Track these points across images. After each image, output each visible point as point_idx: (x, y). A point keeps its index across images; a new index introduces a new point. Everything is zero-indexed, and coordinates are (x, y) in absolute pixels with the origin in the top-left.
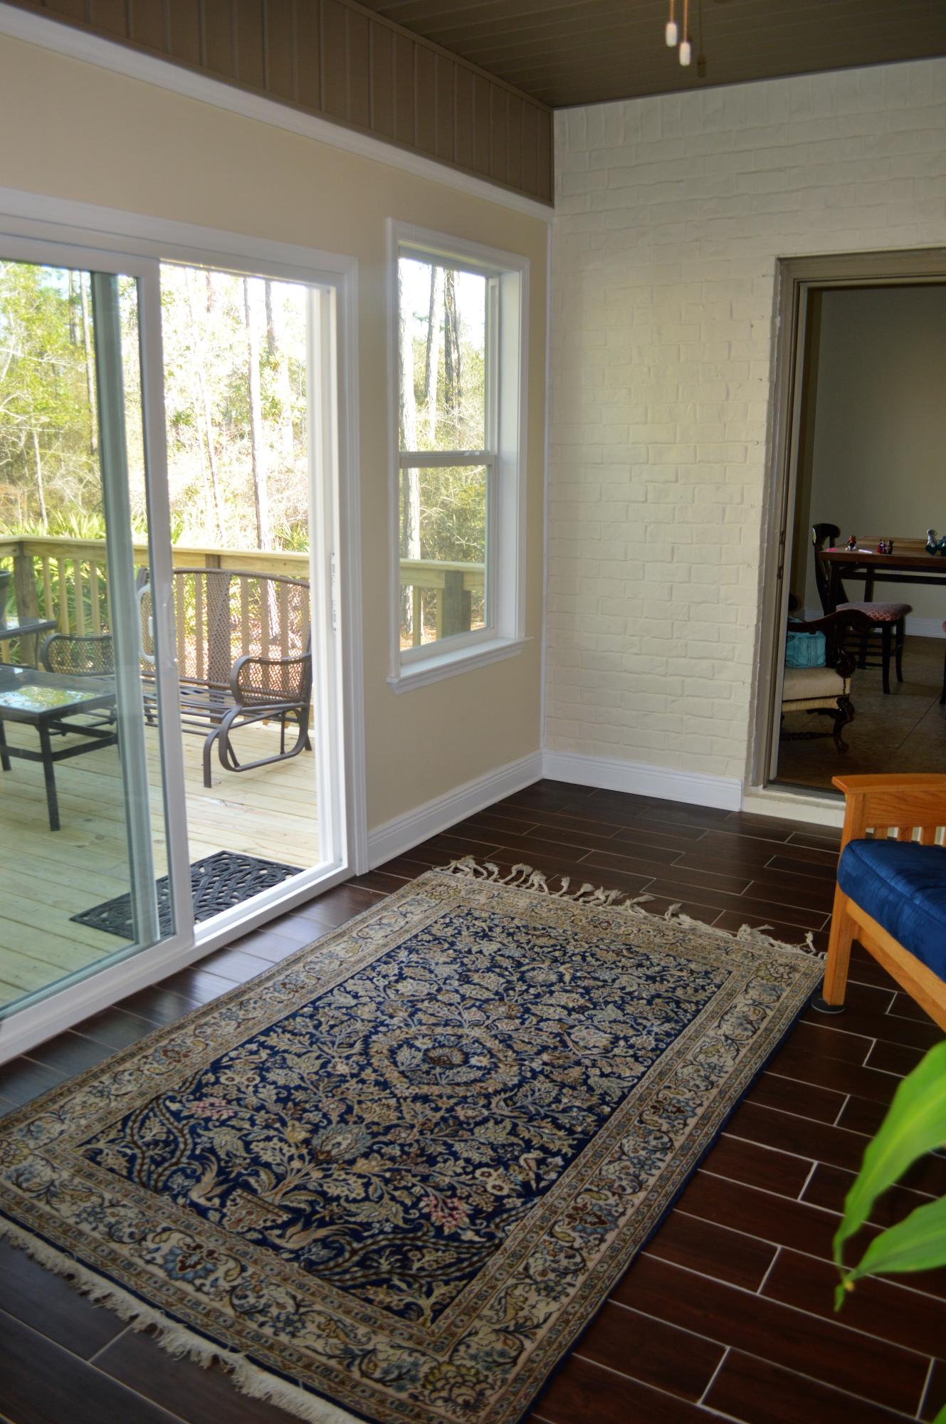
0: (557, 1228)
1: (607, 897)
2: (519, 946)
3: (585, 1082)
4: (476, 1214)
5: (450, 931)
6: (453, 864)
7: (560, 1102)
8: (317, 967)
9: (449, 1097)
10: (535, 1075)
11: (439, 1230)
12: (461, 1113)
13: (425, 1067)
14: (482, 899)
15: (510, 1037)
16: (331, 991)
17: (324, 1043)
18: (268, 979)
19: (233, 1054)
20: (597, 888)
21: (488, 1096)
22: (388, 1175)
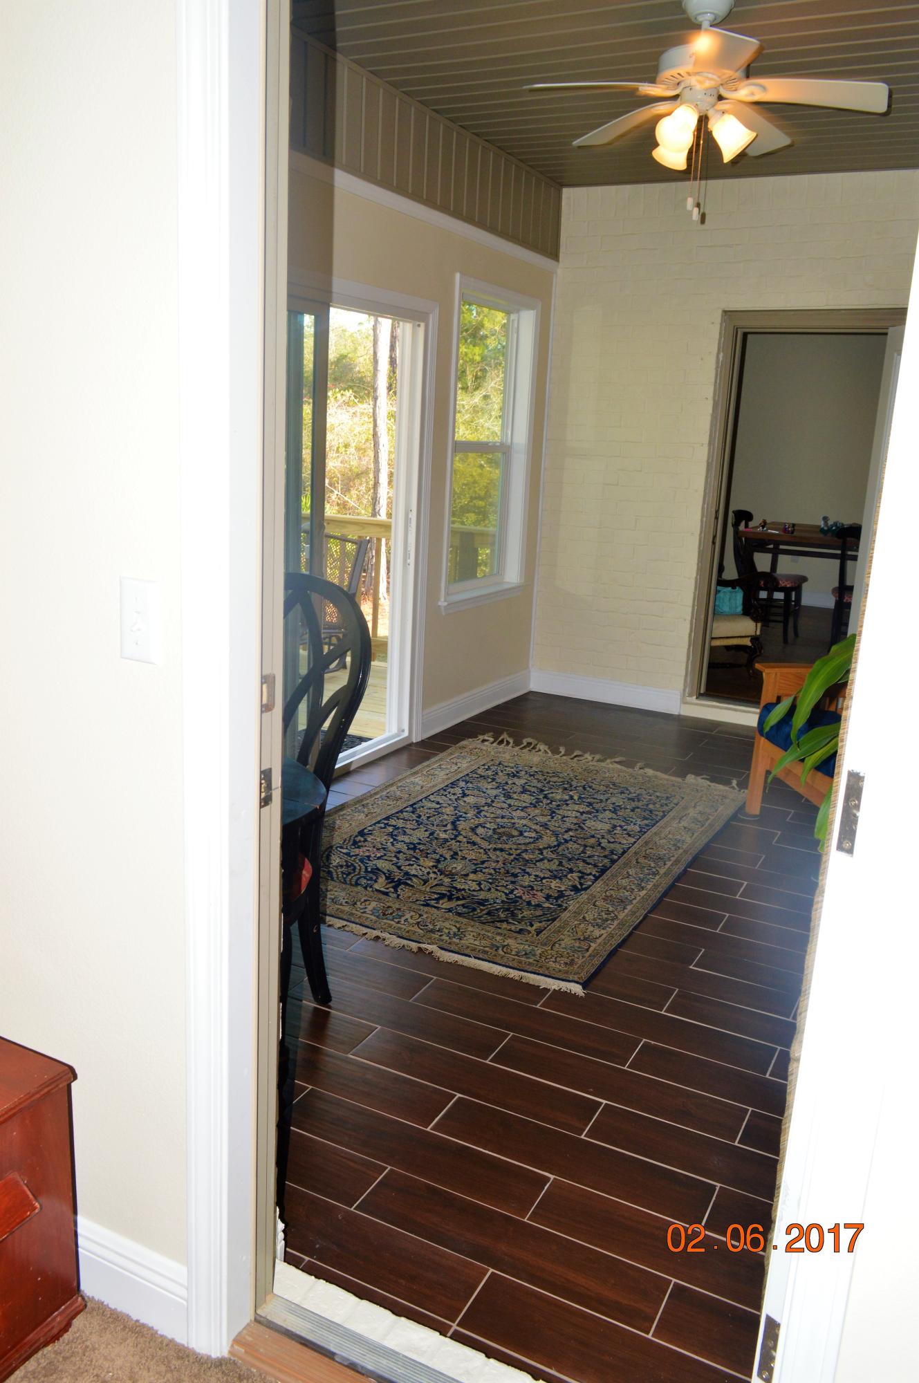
0: (597, 903)
1: (593, 758)
2: (539, 781)
3: (599, 845)
4: (548, 897)
5: (490, 773)
6: (481, 737)
7: (586, 853)
8: (407, 789)
9: (516, 850)
10: (566, 841)
11: (529, 903)
12: (525, 856)
13: (496, 836)
14: (507, 756)
15: (546, 824)
16: (421, 800)
17: (427, 824)
18: (376, 794)
19: (370, 828)
20: (585, 752)
21: (540, 850)
22: (490, 881)
